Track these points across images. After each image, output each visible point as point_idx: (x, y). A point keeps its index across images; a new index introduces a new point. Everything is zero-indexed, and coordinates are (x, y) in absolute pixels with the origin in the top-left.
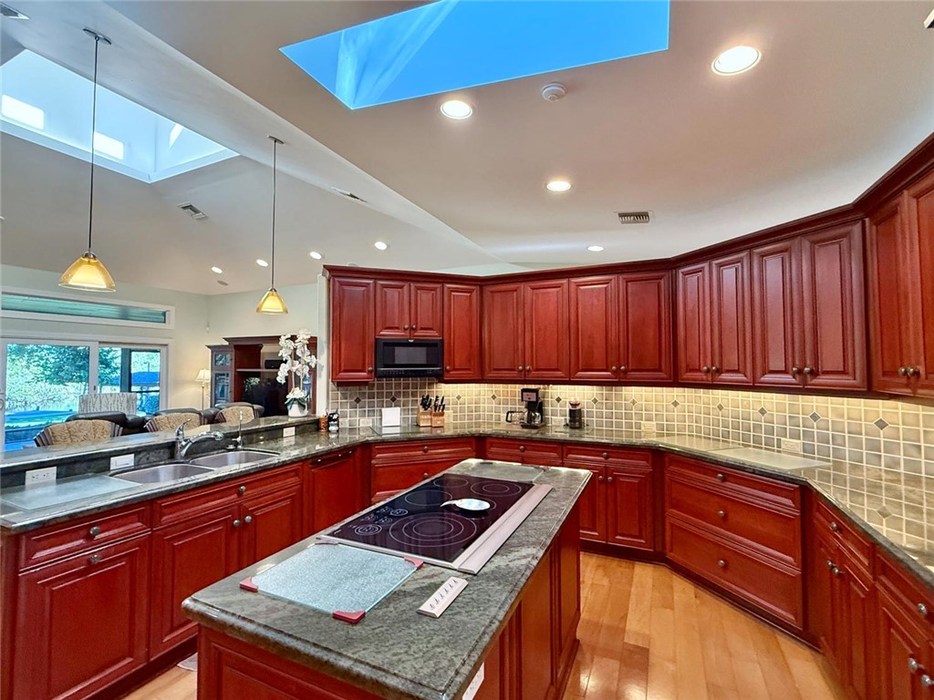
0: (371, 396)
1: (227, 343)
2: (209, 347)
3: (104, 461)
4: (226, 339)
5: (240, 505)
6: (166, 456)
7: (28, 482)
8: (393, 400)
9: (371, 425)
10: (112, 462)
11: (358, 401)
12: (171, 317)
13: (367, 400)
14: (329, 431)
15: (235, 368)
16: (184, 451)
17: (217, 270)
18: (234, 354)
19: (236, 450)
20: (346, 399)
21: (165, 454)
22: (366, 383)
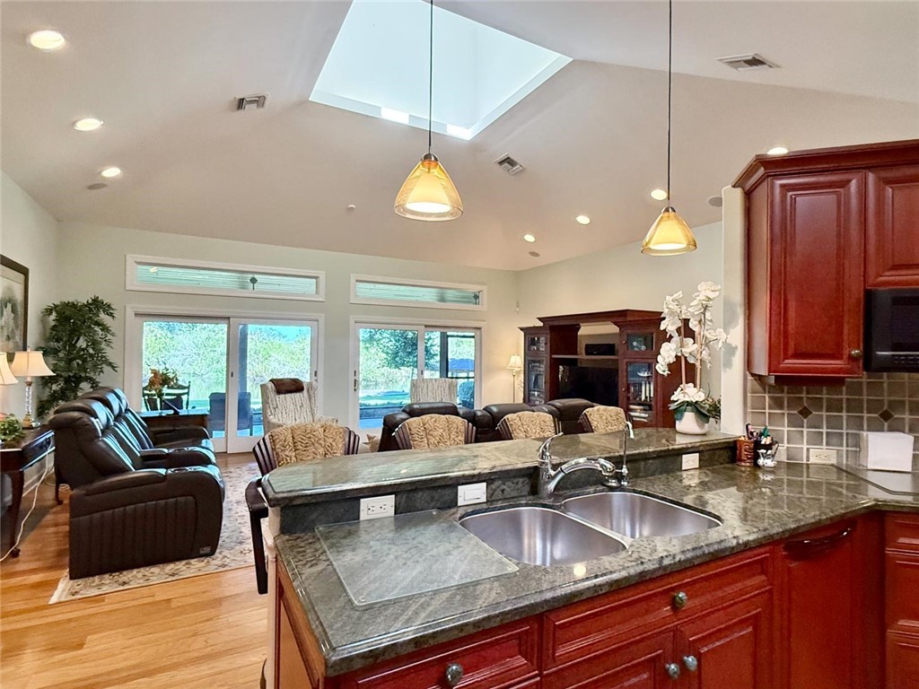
0: (834, 406)
1: (541, 324)
2: (521, 329)
3: (447, 491)
4: (540, 319)
5: (675, 630)
6: (527, 489)
7: (363, 516)
8: (886, 416)
9: (834, 461)
10: (459, 494)
11: (805, 413)
12: (484, 297)
13: (824, 414)
14: (756, 466)
15: (552, 353)
16: (552, 486)
17: (530, 238)
18: (549, 336)
19: (620, 488)
20: (781, 407)
21: (523, 485)
22: (841, 381)
